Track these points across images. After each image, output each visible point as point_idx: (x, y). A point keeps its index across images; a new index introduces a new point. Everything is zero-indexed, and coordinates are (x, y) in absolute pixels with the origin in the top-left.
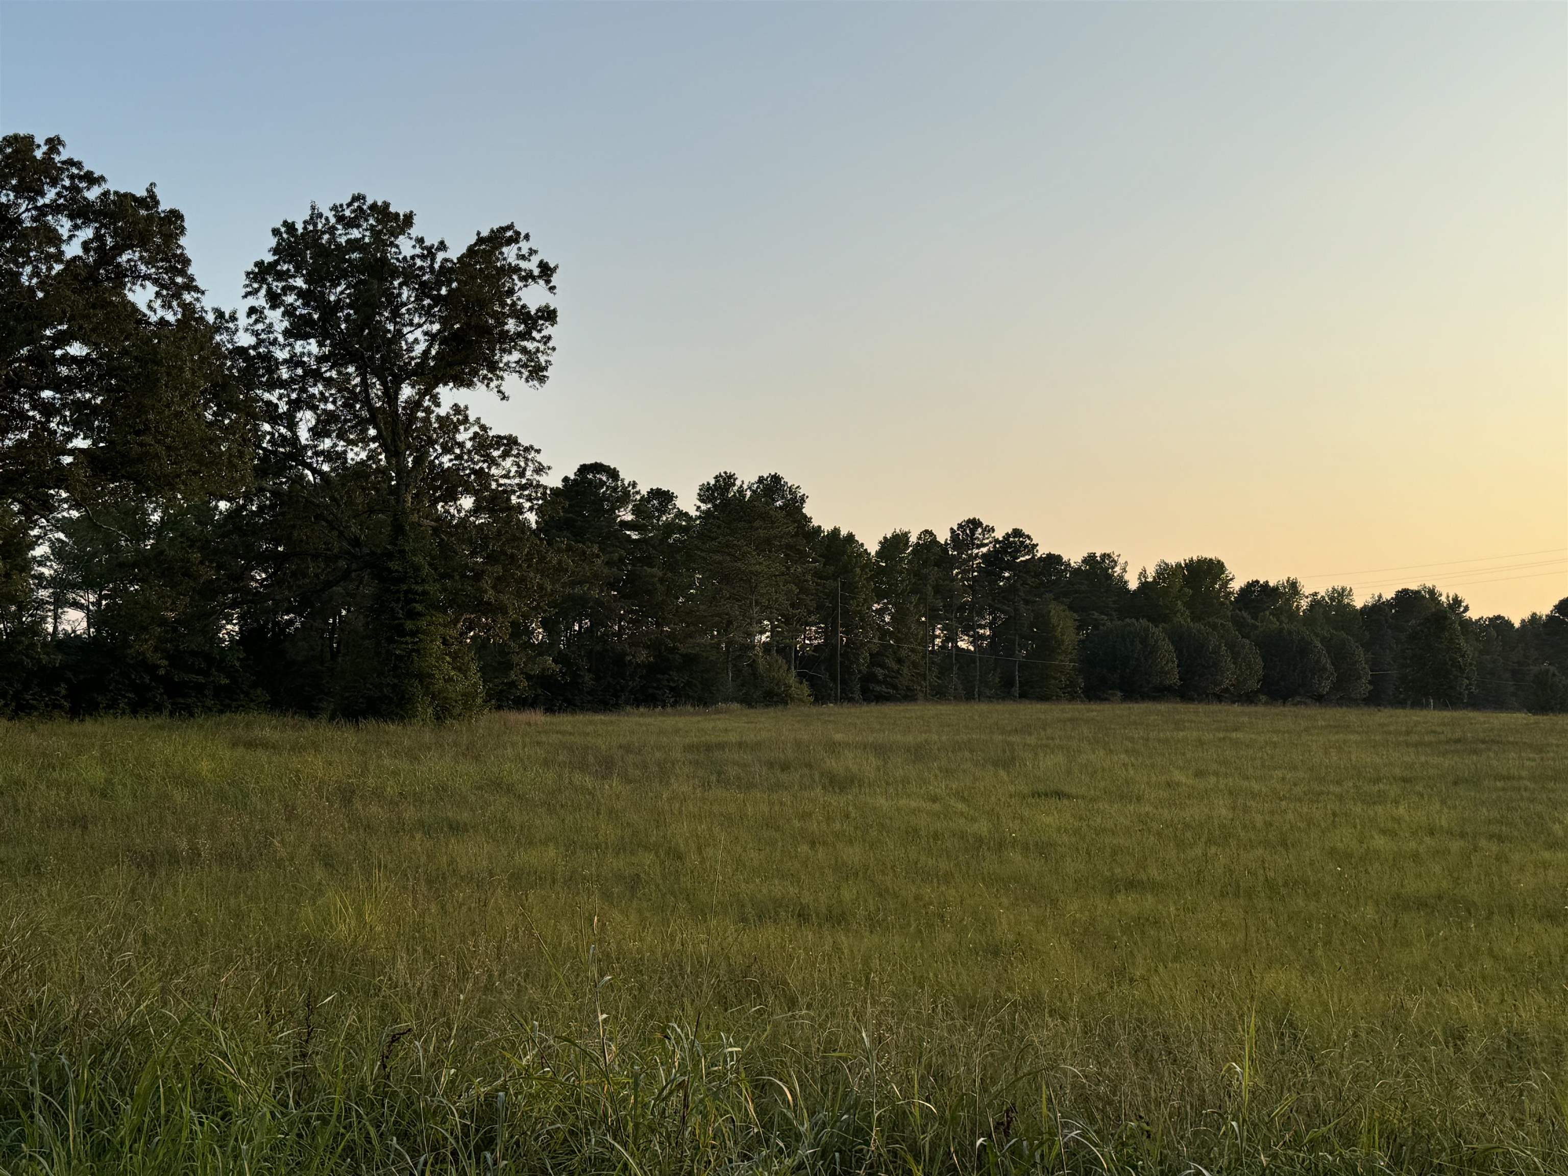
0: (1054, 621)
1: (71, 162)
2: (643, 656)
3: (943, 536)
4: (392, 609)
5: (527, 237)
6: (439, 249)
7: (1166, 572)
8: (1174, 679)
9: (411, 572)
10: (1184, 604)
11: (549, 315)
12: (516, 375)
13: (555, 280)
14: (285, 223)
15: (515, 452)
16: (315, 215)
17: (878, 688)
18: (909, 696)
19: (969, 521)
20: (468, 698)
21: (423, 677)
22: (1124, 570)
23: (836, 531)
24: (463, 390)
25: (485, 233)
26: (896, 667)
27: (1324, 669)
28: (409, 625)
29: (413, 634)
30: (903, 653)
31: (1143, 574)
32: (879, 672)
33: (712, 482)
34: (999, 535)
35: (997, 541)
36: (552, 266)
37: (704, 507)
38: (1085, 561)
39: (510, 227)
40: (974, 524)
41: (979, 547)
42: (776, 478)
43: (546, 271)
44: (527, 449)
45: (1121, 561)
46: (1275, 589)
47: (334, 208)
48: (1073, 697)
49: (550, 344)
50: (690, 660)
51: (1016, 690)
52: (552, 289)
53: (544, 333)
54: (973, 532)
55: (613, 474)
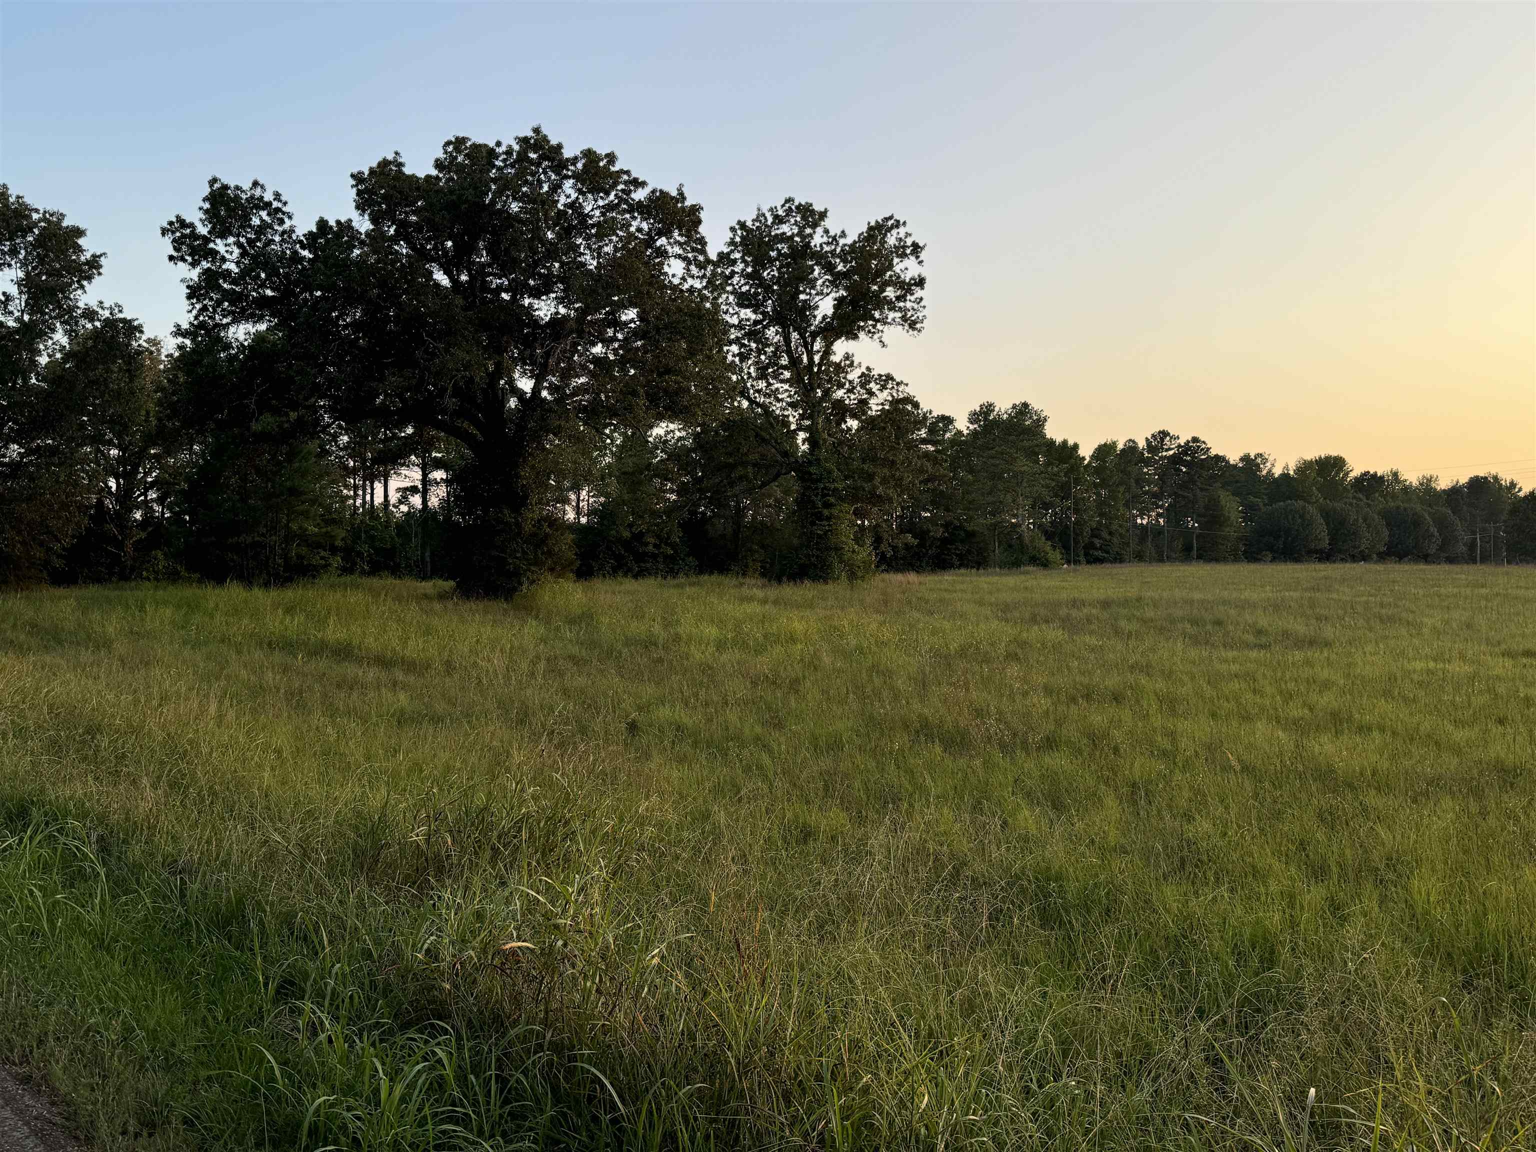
0: (1223, 503)
1: (623, 172)
2: (939, 532)
3: (1142, 444)
4: (813, 502)
5: (904, 223)
6: (841, 237)
7: (1305, 467)
8: (1325, 543)
9: (825, 473)
10: (1318, 489)
11: (920, 282)
12: (900, 327)
13: (923, 256)
14: (739, 222)
15: (890, 386)
16: (760, 216)
17: (1096, 553)
18: (1118, 559)
19: (1160, 432)
20: (866, 564)
21: (838, 549)
22: (1273, 465)
23: (1065, 442)
24: (851, 342)
25: (873, 224)
26: (1108, 537)
27: (1432, 535)
28: (826, 512)
29: (829, 518)
30: (1114, 527)
31: (1286, 467)
32: (1097, 542)
33: (978, 409)
34: (1182, 442)
35: (1179, 446)
36: (921, 245)
37: (972, 427)
38: (1242, 459)
39: (891, 218)
40: (1164, 434)
41: (1167, 450)
42: (1025, 405)
43: (916, 249)
44: (898, 384)
45: (1271, 459)
46: (1382, 477)
47: (771, 210)
48: (1236, 560)
49: (922, 304)
50: (971, 535)
51: (1194, 553)
52: (921, 262)
53: (916, 296)
54: (1162, 440)
55: (916, 405)
